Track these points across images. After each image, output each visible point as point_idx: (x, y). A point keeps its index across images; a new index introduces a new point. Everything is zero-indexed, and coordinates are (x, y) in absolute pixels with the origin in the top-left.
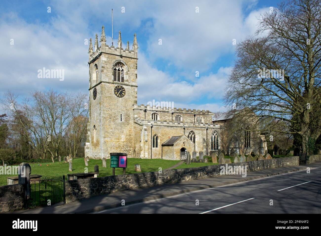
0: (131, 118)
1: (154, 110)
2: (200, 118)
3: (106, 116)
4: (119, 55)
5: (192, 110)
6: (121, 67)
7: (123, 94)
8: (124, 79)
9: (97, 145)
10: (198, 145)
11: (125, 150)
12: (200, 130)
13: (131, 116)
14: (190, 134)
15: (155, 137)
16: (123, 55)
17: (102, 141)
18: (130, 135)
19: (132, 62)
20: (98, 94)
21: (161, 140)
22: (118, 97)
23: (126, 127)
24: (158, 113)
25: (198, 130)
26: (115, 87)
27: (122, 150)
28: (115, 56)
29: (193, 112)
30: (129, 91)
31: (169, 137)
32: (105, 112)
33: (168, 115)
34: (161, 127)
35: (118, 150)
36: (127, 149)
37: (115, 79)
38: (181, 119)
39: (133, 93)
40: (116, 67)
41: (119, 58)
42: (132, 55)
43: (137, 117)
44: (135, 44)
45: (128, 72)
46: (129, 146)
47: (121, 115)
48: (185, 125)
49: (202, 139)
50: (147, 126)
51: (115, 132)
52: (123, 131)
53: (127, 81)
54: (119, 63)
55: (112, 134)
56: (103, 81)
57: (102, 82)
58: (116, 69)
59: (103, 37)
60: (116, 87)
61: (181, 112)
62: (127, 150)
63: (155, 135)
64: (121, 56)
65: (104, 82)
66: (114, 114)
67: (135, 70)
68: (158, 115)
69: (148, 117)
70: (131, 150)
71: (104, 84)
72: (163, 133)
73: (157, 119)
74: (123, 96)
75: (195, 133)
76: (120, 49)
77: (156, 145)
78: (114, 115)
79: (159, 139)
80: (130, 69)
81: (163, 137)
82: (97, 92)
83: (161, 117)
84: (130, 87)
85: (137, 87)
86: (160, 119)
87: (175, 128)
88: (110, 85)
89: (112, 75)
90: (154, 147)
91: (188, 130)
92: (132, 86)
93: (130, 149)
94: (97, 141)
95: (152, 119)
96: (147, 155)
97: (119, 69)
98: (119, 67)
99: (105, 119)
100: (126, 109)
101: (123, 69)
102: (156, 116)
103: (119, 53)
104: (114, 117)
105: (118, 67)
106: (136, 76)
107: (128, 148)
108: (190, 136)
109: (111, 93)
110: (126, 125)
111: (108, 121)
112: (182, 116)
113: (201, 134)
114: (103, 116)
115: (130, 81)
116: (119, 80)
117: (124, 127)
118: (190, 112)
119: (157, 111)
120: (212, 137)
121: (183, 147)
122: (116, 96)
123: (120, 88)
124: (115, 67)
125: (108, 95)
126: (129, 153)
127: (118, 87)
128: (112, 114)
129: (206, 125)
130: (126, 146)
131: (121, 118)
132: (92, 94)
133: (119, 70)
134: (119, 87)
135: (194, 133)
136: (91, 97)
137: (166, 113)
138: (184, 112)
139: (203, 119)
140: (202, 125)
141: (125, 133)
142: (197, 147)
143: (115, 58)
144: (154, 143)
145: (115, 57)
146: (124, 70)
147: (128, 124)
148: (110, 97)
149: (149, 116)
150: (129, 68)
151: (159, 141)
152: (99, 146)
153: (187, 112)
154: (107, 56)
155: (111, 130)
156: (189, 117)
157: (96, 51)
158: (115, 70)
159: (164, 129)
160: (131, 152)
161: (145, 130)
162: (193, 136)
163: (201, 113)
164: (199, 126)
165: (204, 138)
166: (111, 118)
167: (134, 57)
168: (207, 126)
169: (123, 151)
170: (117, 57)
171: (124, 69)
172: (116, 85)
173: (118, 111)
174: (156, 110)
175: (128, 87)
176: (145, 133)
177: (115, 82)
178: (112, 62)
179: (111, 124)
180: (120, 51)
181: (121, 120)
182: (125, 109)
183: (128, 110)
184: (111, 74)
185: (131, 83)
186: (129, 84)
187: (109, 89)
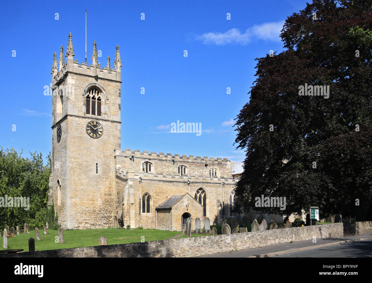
0: (112, 170)
1: (145, 157)
2: (214, 170)
3: (73, 166)
4: (94, 76)
5: (203, 158)
6: (97, 94)
7: (99, 133)
8: (102, 111)
9: (61, 210)
10: (210, 208)
11: (102, 217)
12: (212, 187)
13: (112, 165)
14: (199, 192)
15: (146, 198)
16: (99, 76)
17: (68, 203)
18: (110, 195)
19: (112, 86)
20: (63, 133)
21: (154, 202)
22: (92, 138)
23: (104, 183)
24: (151, 162)
25: (210, 186)
26: (87, 124)
27: (99, 216)
28: (87, 77)
29: (203, 161)
30: (108, 128)
31: (167, 197)
32: (73, 160)
33: (167, 164)
34: (155, 182)
35: (91, 216)
36: (105, 214)
37: (88, 112)
38: (186, 170)
39: (114, 132)
40: (90, 93)
41: (93, 81)
42: (113, 76)
43: (120, 167)
44: (118, 61)
45: (107, 101)
46: (109, 211)
47: (97, 164)
48: (190, 180)
49: (216, 200)
50: (133, 181)
51: (87, 190)
52: (99, 188)
53: (105, 114)
54: (94, 89)
55: (83, 193)
56: (70, 114)
57: (68, 115)
58: (90, 97)
59: (70, 49)
60: (89, 123)
61: (185, 160)
62: (105, 217)
63: (146, 194)
64: (97, 78)
65: (71, 116)
66: (86, 163)
67: (117, 97)
68: (151, 165)
69: (137, 168)
70: (111, 217)
71: (71, 117)
72: (158, 191)
73: (150, 170)
74: (100, 136)
75: (206, 191)
76: (95, 68)
77: (147, 209)
78: (87, 165)
79: (151, 200)
80: (109, 97)
81: (158, 197)
82: (62, 130)
83: (156, 169)
84: (110, 123)
85: (120, 123)
86: (155, 170)
87: (176, 183)
88: (81, 120)
89: (83, 105)
90: (144, 211)
91: (195, 186)
92: (113, 121)
93: (110, 215)
94: (61, 203)
95: (143, 170)
96: (134, 225)
97: (94, 96)
98: (94, 94)
99: (72, 171)
100: (104, 156)
101: (99, 97)
102: (148, 166)
103: (94, 73)
104: (86, 167)
105: (92, 94)
106: (118, 107)
107: (108, 214)
108: (198, 195)
109: (81, 131)
110: (104, 179)
111: (77, 174)
112: (187, 166)
113: (214, 193)
114: (70, 166)
115: (110, 114)
116: (93, 113)
117: (101, 183)
118: (199, 161)
119: (150, 160)
120: (231, 197)
121: (185, 212)
122: (89, 137)
123: (95, 124)
124: (88, 94)
125: (76, 134)
126: (109, 220)
127: (91, 123)
128: (83, 163)
129: (221, 179)
130: (104, 211)
131: (97, 170)
132: (56, 134)
133: (94, 98)
134: (93, 122)
135: (204, 192)
136: (54, 138)
137: (164, 162)
138: (190, 160)
139: (219, 172)
140: (216, 180)
141: (103, 191)
142: (208, 211)
143: (87, 81)
144: (145, 206)
145: (88, 79)
146: (102, 99)
147: (107, 178)
148: (80, 137)
149: (138, 166)
150: (109, 95)
151: (151, 203)
152: (64, 210)
153: (195, 161)
154: (75, 77)
155: (82, 187)
156: (198, 168)
157: (62, 70)
158: (88, 97)
159: (159, 185)
160: (111, 219)
161: (131, 186)
162: (203, 195)
163: (216, 162)
164: (212, 181)
165: (218, 199)
166: (81, 169)
167: (115, 80)
168: (223, 180)
169: (100, 218)
170: (90, 78)
171: (101, 96)
172: (90, 120)
173: (91, 159)
174: (149, 157)
175: (106, 123)
176: (130, 191)
177: (88, 115)
178: (82, 87)
179: (81, 178)
180: (95, 69)
181: (97, 172)
182: (102, 155)
183: (107, 157)
184: (82, 103)
185: (112, 116)
186: (109, 119)
187: (78, 125)
